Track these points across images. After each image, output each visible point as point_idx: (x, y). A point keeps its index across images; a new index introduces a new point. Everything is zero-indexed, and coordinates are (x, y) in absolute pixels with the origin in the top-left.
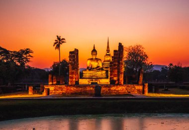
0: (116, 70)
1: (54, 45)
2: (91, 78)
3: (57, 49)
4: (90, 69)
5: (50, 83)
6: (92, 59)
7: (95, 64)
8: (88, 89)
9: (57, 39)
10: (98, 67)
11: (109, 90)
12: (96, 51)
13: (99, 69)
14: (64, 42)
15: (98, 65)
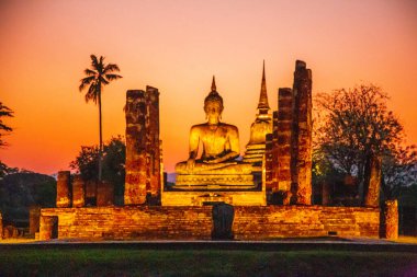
0: (287, 158)
1: (82, 87)
2: (202, 189)
3: (91, 101)
4: (200, 158)
5: (63, 201)
6: (205, 127)
7: (216, 143)
8: (190, 217)
9: (91, 68)
10: (227, 152)
11: (261, 221)
12: (220, 100)
14: (114, 77)
15: (227, 147)
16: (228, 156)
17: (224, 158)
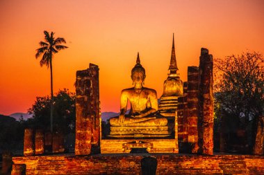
0: (195, 118)
1: (37, 55)
2: (130, 138)
3: (45, 66)
5: (28, 151)
6: (132, 90)
7: (140, 103)
8: (123, 165)
9: (44, 41)
10: (148, 109)
11: (176, 168)
12: (143, 70)
13: (151, 115)
14: (62, 47)
15: (149, 105)
16: (149, 113)
17: (146, 114)
